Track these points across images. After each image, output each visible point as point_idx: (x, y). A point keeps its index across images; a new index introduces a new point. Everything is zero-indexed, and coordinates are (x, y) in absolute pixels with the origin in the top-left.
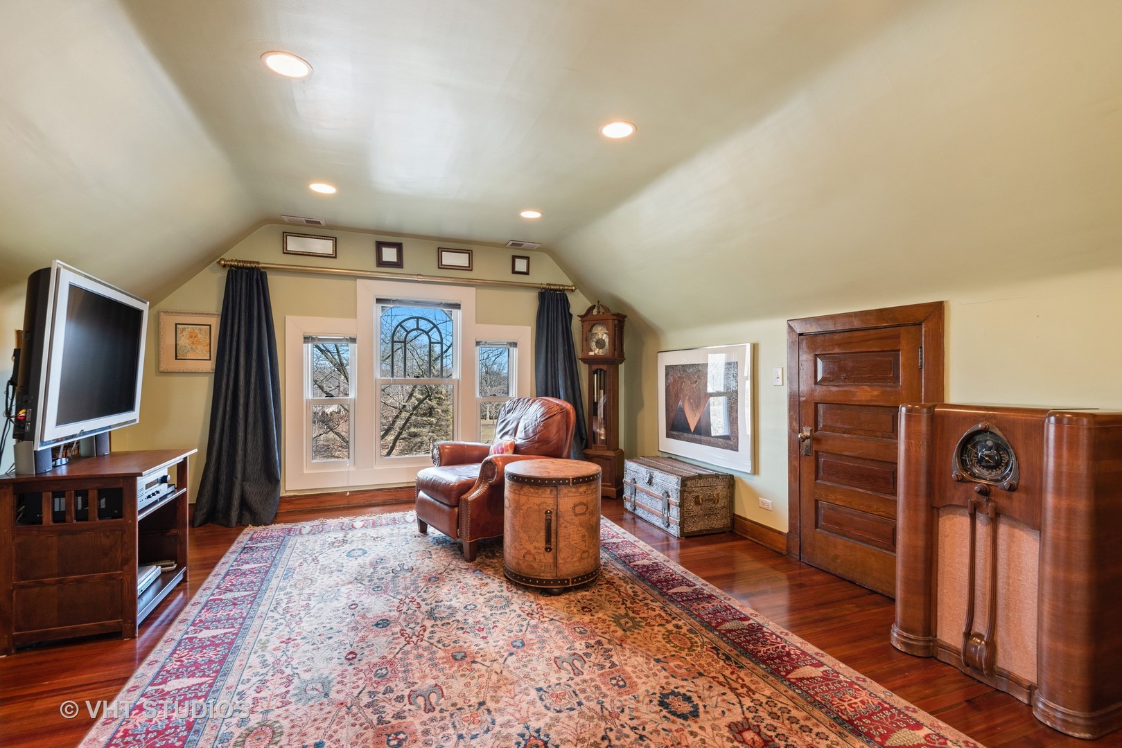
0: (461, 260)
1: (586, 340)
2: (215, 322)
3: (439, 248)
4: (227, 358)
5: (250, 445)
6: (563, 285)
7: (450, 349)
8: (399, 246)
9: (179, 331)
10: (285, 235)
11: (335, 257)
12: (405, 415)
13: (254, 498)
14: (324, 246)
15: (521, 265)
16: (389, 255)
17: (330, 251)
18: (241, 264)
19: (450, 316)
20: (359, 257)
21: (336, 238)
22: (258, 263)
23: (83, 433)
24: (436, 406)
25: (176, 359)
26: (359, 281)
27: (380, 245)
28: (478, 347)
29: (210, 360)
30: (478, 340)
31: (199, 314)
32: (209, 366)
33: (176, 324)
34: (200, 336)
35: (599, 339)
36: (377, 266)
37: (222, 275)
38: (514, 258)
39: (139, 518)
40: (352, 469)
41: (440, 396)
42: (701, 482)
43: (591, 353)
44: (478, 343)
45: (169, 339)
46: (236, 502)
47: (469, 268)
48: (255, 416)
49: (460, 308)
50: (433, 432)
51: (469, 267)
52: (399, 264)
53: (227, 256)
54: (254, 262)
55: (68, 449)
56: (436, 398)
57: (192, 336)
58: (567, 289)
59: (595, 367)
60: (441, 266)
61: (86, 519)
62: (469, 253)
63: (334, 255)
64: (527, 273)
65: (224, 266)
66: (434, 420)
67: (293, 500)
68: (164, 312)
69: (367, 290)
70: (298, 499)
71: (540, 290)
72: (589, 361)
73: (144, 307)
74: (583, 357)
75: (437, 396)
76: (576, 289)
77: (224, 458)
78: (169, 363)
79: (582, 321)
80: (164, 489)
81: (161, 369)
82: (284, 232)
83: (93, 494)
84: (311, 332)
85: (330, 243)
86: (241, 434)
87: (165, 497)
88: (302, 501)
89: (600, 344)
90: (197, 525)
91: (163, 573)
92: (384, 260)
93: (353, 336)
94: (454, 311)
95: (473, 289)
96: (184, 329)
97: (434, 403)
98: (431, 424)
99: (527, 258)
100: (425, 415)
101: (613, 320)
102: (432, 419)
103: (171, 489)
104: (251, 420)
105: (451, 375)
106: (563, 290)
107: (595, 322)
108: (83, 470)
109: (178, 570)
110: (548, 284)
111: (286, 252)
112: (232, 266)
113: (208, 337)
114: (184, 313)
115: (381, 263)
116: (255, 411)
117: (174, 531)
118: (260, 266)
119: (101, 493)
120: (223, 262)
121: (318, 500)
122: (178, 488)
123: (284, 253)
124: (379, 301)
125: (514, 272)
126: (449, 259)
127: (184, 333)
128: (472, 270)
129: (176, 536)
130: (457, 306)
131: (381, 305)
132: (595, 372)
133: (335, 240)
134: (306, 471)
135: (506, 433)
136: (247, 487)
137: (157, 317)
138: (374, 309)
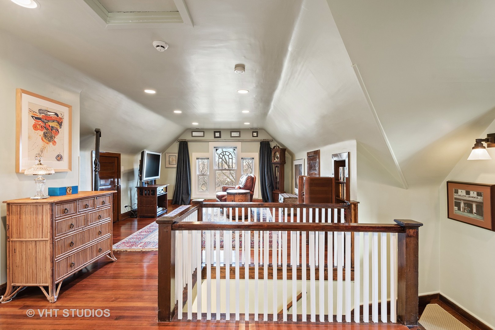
0: (236, 134)
1: (274, 156)
2: (177, 155)
3: (230, 132)
4: (179, 164)
5: (184, 185)
6: (268, 140)
8: (220, 132)
10: (192, 132)
11: (204, 137)
13: (184, 199)
14: (201, 134)
15: (255, 134)
16: (217, 135)
17: (203, 135)
18: (182, 140)
20: (210, 136)
21: (204, 131)
23: (149, 180)
26: (210, 143)
27: (215, 132)
29: (176, 164)
30: (242, 157)
31: (174, 153)
32: (176, 166)
33: (169, 156)
34: (174, 159)
35: (277, 156)
37: (178, 143)
38: (253, 132)
39: (157, 196)
40: (208, 193)
42: (290, 199)
43: (275, 161)
45: (167, 159)
46: (180, 199)
47: (239, 136)
48: (185, 178)
52: (220, 137)
53: (179, 139)
54: (185, 140)
55: (147, 183)
58: (270, 141)
59: (276, 165)
60: (231, 137)
61: (149, 195)
62: (239, 132)
64: (257, 136)
65: (179, 141)
68: (167, 153)
69: (212, 145)
71: (261, 142)
73: (160, 154)
76: (272, 140)
77: (178, 189)
78: (168, 165)
79: (272, 151)
80: (162, 192)
81: (166, 167)
83: (150, 191)
84: (198, 157)
85: (203, 133)
86: (182, 183)
87: (163, 193)
89: (277, 158)
91: (163, 210)
92: (216, 136)
93: (208, 158)
95: (240, 143)
96: (171, 157)
99: (257, 132)
101: (281, 150)
103: (164, 192)
104: (184, 179)
107: (276, 151)
108: (149, 186)
109: (165, 209)
110: (264, 140)
111: (193, 136)
113: (176, 159)
114: (171, 153)
115: (215, 137)
116: (185, 177)
117: (165, 201)
119: (152, 191)
122: (166, 192)
124: (214, 147)
125: (253, 136)
126: (234, 134)
129: (165, 202)
130: (236, 148)
131: (215, 149)
132: (276, 167)
134: (197, 193)
136: (183, 196)
137: (165, 154)
138: (214, 150)
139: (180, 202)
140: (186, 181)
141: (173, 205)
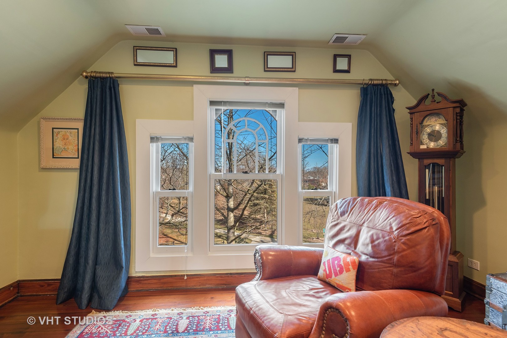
0: (285, 62)
1: (417, 133)
2: (80, 125)
3: (265, 52)
5: (102, 232)
6: (386, 80)
7: (275, 155)
8: (229, 53)
9: (55, 134)
10: (136, 49)
11: (176, 66)
12: (248, 196)
13: (102, 283)
14: (169, 57)
15: (342, 64)
16: (221, 61)
17: (171, 61)
18: (98, 75)
19: (274, 116)
20: (195, 65)
21: (176, 49)
22: (112, 73)
24: (268, 188)
25: (53, 157)
26: (196, 87)
27: (213, 53)
28: (301, 144)
29: (78, 158)
30: (301, 137)
31: (69, 119)
32: (76, 163)
33: (53, 129)
34: (70, 138)
35: (433, 131)
36: (211, 73)
38: (335, 57)
40: (190, 255)
41: (270, 183)
43: (423, 147)
44: (300, 140)
45: (48, 141)
47: (292, 70)
48: (107, 207)
49: (283, 107)
50: (267, 203)
51: (293, 68)
52: (229, 69)
54: (109, 73)
56: (268, 184)
57: (65, 138)
58: (391, 84)
59: (427, 162)
60: (267, 69)
62: (293, 55)
63: (175, 65)
64: (348, 71)
65: (86, 77)
66: (267, 196)
67: (141, 280)
68: (43, 118)
69: (202, 94)
70: (145, 280)
71: (362, 86)
72: (420, 155)
74: (413, 151)
75: (269, 183)
76: (399, 83)
78: (48, 161)
79: (411, 113)
81: (42, 166)
82: (134, 47)
84: (157, 133)
85: (171, 54)
86: (93, 224)
88: (149, 281)
89: (435, 136)
90: (59, 302)
92: (216, 66)
93: (190, 135)
94: (278, 110)
95: (296, 89)
96: (59, 133)
97: (267, 187)
98: (265, 198)
99: (349, 57)
100: (262, 193)
101: (454, 107)
102: (266, 196)
105: (276, 171)
106: (387, 84)
107: (428, 112)
110: (371, 80)
111: (137, 64)
112: (91, 76)
113: (77, 139)
114: (58, 119)
115: (214, 70)
116: (107, 202)
118: (113, 75)
120: (84, 74)
121: (162, 281)
123: (135, 65)
124: (212, 103)
125: (336, 71)
126: (274, 62)
127: (59, 136)
128: (295, 71)
130: (282, 105)
131: (214, 107)
132: (427, 167)
133: (175, 51)
134: (152, 255)
135: (342, 241)
136: (99, 272)
137: (39, 123)
138: (209, 111)
139: (85, 301)
140: (111, 217)
141: (61, 306)
